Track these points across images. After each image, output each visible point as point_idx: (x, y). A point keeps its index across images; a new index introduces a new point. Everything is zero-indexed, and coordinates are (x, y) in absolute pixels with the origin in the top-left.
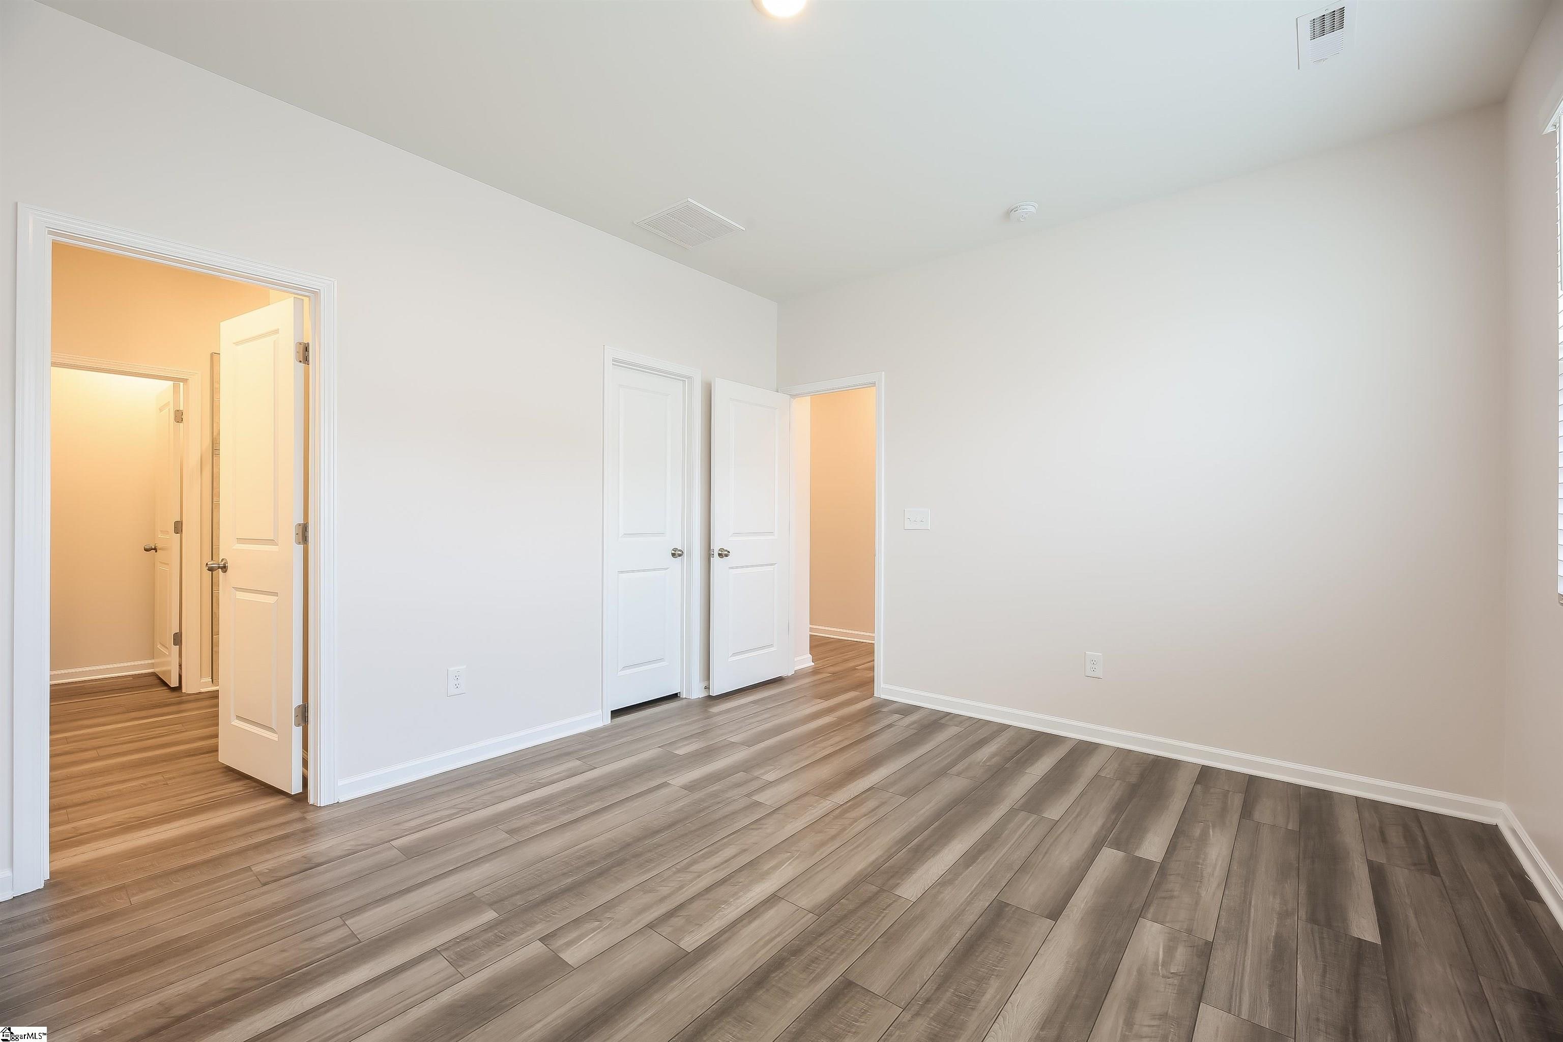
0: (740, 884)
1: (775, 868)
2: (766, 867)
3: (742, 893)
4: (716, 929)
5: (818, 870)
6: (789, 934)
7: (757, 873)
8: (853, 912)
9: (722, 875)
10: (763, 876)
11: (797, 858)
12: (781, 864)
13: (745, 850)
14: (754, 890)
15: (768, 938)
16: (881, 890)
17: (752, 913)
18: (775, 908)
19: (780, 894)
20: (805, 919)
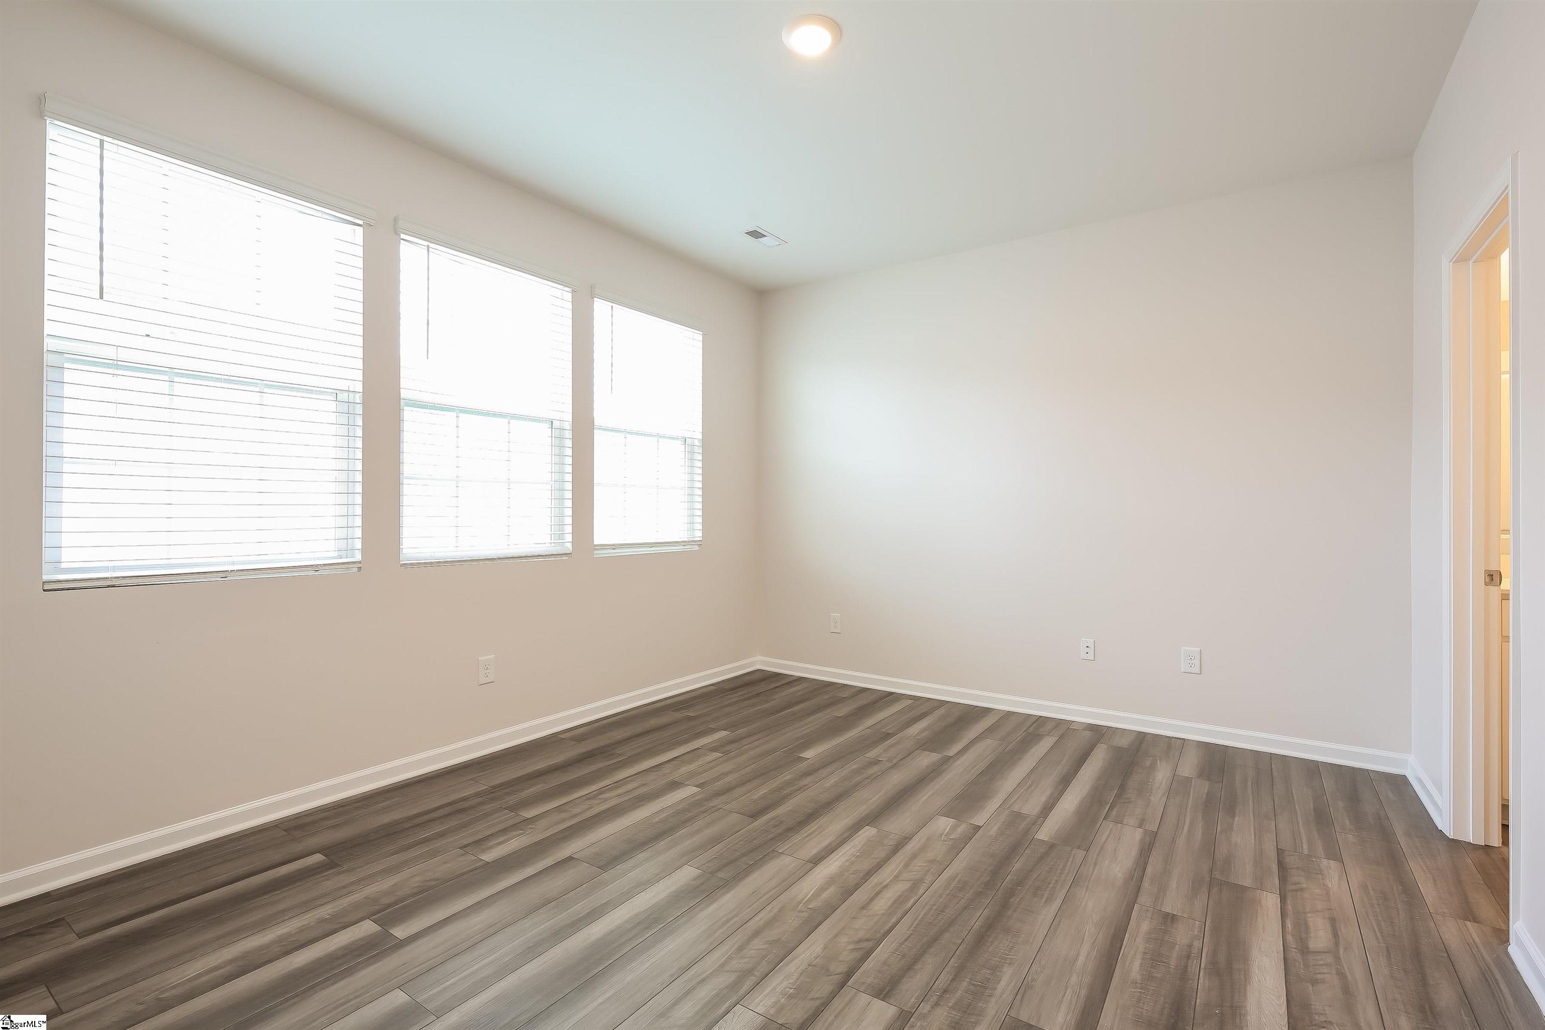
0: (852, 872)
1: (822, 889)
2: (832, 889)
3: (847, 864)
4: (855, 838)
5: (775, 890)
6: (797, 838)
7: (839, 883)
8: (743, 855)
9: (874, 880)
10: (831, 881)
11: (800, 902)
12: (817, 895)
13: (863, 908)
14: (836, 867)
15: (813, 835)
16: (713, 873)
17: (829, 851)
18: (811, 854)
19: (810, 865)
20: (785, 848)
